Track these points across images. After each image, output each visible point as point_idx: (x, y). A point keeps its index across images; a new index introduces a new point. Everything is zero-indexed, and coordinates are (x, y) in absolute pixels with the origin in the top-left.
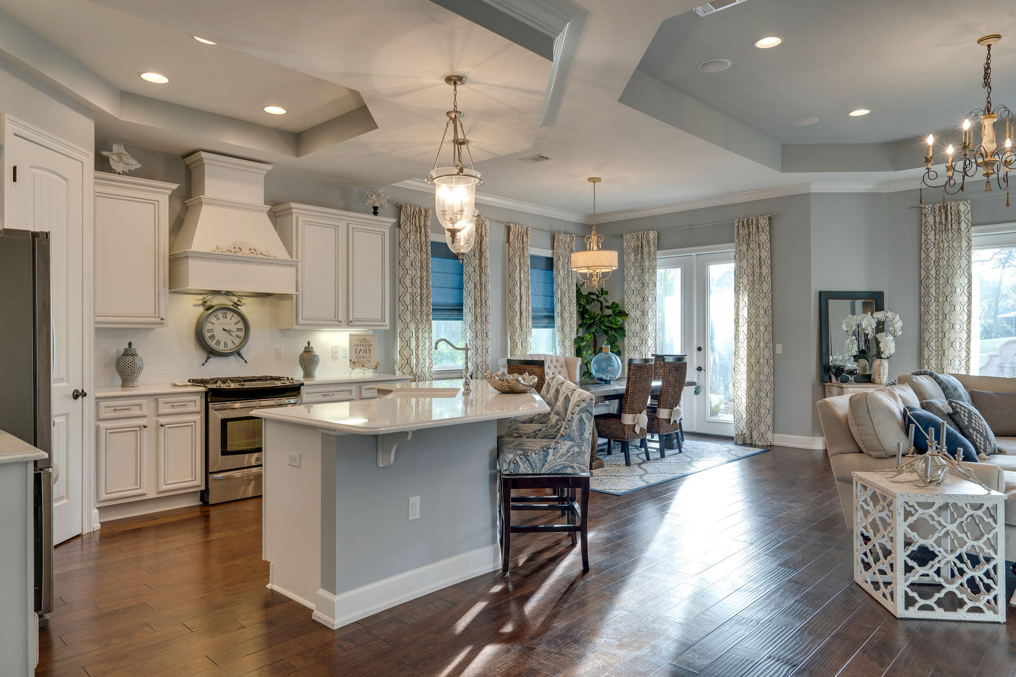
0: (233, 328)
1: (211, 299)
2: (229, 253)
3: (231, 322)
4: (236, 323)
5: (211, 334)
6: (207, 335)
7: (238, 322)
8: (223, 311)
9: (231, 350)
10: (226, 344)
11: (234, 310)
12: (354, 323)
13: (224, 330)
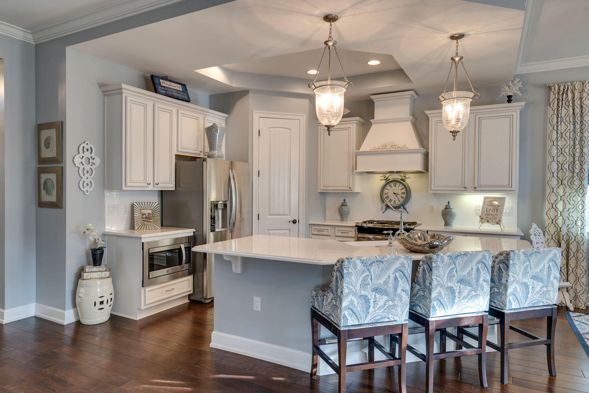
0: (400, 192)
1: (389, 176)
2: (379, 150)
3: (398, 189)
4: (401, 190)
5: (387, 195)
6: (385, 196)
7: (403, 189)
8: (394, 183)
9: (397, 205)
10: (395, 201)
11: (402, 182)
12: (478, 189)
13: (394, 193)
